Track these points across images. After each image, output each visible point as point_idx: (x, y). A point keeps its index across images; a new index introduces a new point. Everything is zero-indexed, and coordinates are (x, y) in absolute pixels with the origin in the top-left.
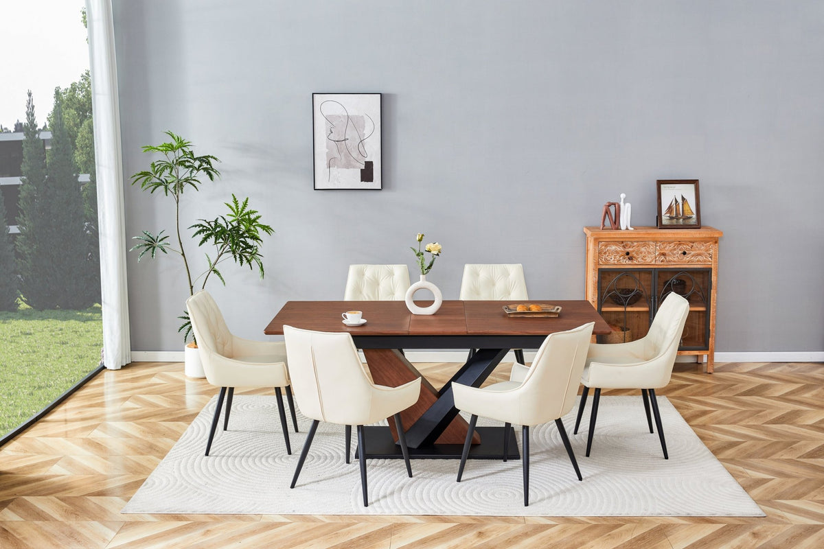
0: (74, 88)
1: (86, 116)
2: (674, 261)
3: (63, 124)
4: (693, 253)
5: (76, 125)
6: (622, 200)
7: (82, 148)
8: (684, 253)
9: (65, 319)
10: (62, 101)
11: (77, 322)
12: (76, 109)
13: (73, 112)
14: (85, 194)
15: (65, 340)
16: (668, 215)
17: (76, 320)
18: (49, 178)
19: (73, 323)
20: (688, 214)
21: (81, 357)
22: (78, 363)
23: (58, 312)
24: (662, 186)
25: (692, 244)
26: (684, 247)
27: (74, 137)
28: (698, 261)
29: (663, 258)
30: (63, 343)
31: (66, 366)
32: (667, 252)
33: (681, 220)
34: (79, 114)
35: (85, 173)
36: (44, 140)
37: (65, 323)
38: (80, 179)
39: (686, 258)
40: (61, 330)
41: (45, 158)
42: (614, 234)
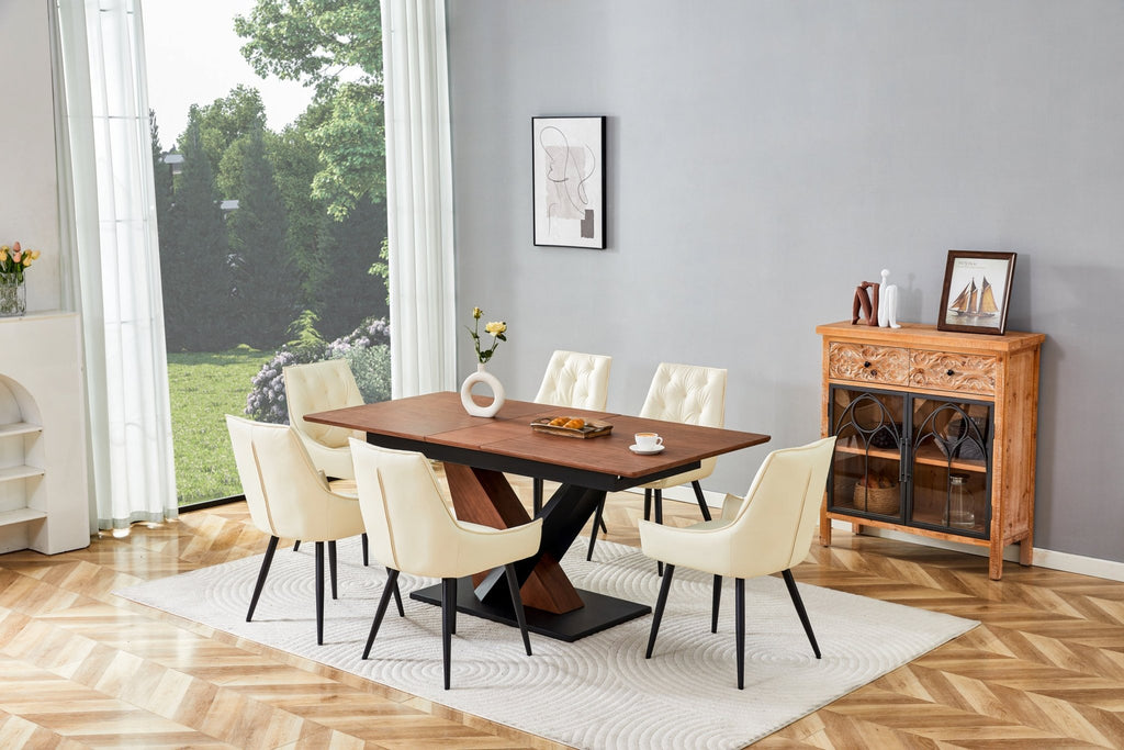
0: (218, 105)
1: (236, 136)
2: (937, 384)
3: (201, 145)
4: (965, 374)
5: (222, 147)
6: (884, 279)
7: (228, 171)
8: (951, 373)
9: (195, 363)
10: (201, 120)
11: (213, 366)
12: (221, 128)
13: (216, 131)
14: (230, 222)
15: (194, 386)
16: (957, 309)
17: (211, 363)
18: (177, 208)
19: (206, 367)
20: (987, 310)
21: (216, 405)
22: (212, 411)
23: (185, 355)
24: (957, 260)
25: (964, 359)
26: (953, 363)
27: (216, 160)
28: (972, 388)
29: (920, 377)
30: (190, 390)
31: (194, 416)
32: (926, 369)
33: (976, 319)
34: (225, 134)
35: (231, 199)
36: (171, 164)
37: (193, 367)
38: (222, 207)
39: (956, 381)
40: (187, 375)
41: (172, 184)
42: (864, 333)
